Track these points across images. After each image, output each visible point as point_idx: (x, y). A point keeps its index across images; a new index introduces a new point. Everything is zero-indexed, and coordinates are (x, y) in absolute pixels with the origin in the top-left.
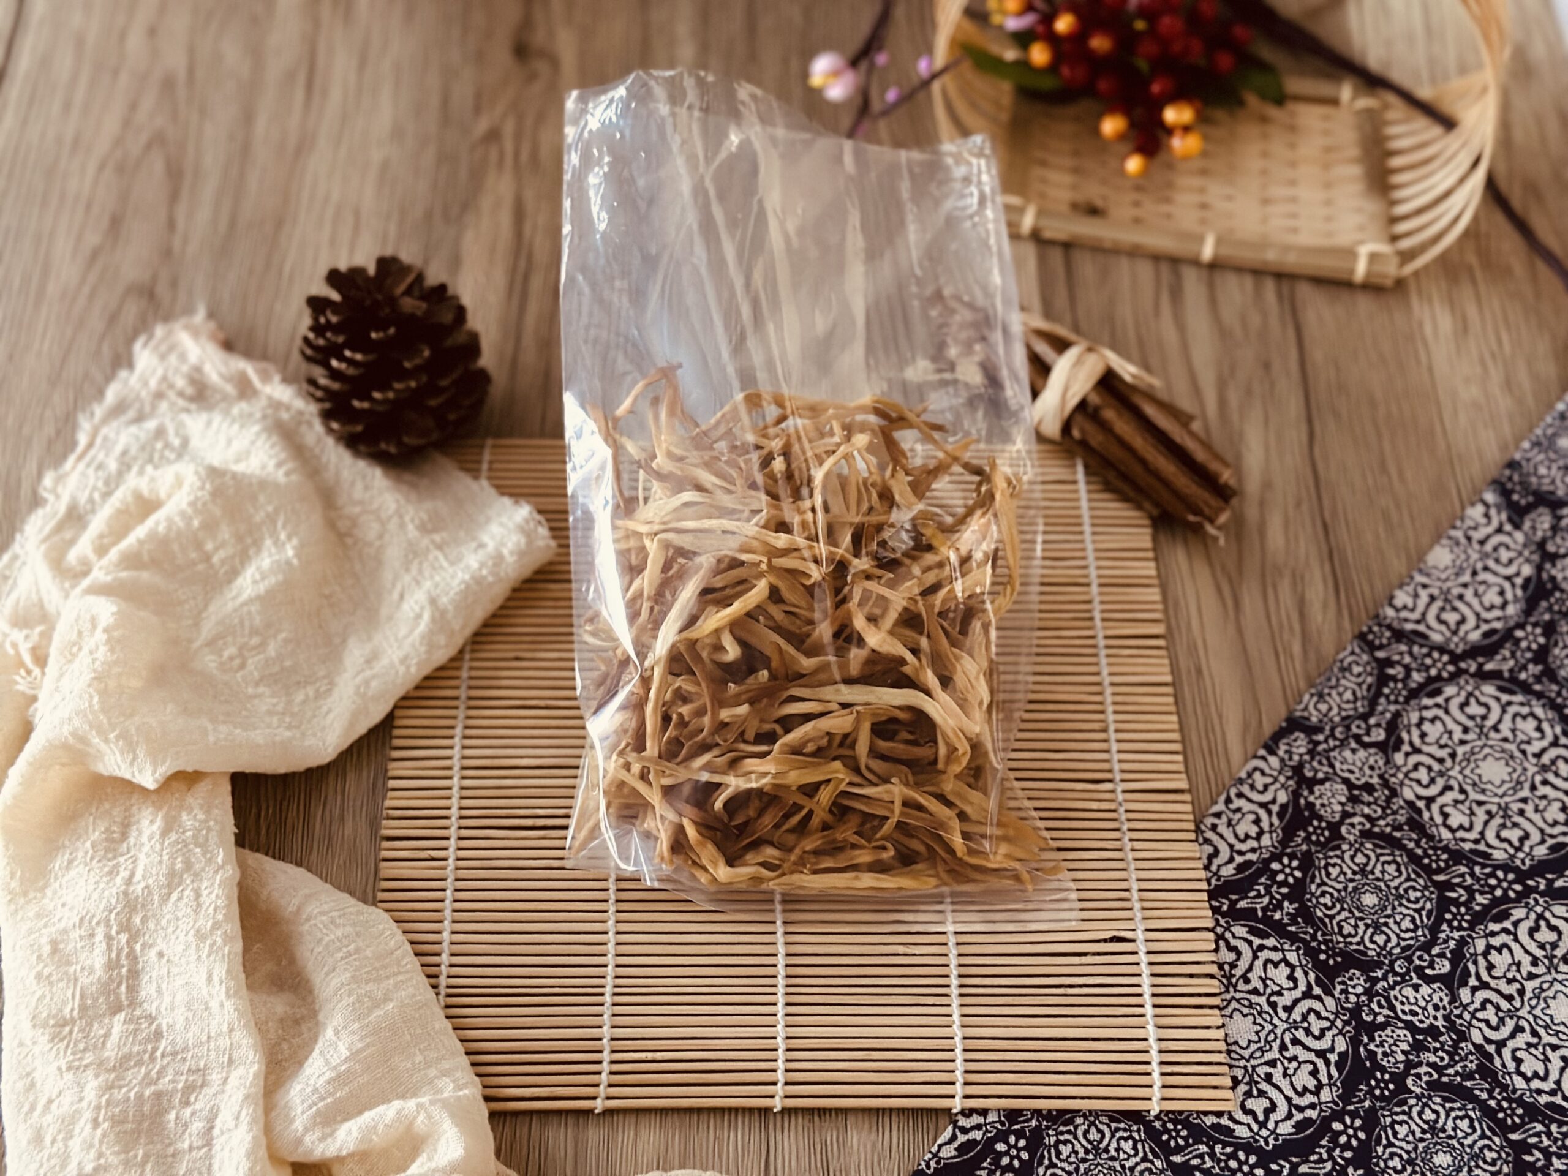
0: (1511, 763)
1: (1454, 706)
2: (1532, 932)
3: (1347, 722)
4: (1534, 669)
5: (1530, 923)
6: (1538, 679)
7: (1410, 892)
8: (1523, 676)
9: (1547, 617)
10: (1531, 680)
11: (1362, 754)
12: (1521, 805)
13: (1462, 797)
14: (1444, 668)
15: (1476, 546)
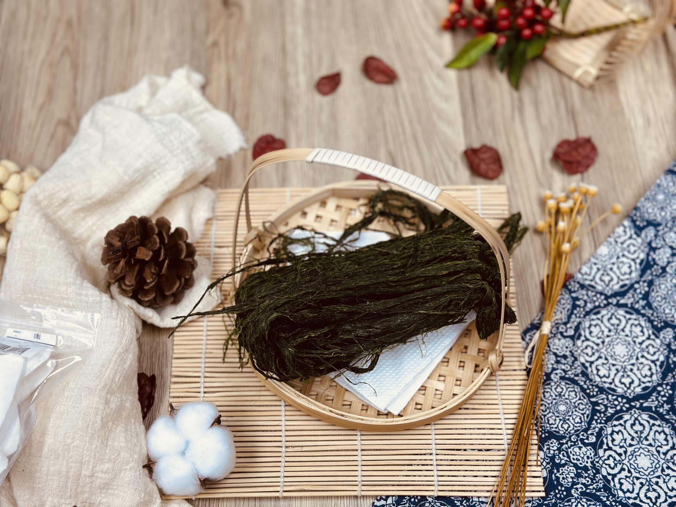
0: (629, 347)
1: (605, 320)
2: (632, 425)
3: (558, 326)
4: (642, 303)
5: (632, 422)
6: (644, 308)
7: (580, 405)
8: (637, 306)
9: (650, 278)
10: (640, 308)
11: (563, 341)
12: (631, 367)
13: (606, 362)
14: (602, 302)
15: (620, 245)
